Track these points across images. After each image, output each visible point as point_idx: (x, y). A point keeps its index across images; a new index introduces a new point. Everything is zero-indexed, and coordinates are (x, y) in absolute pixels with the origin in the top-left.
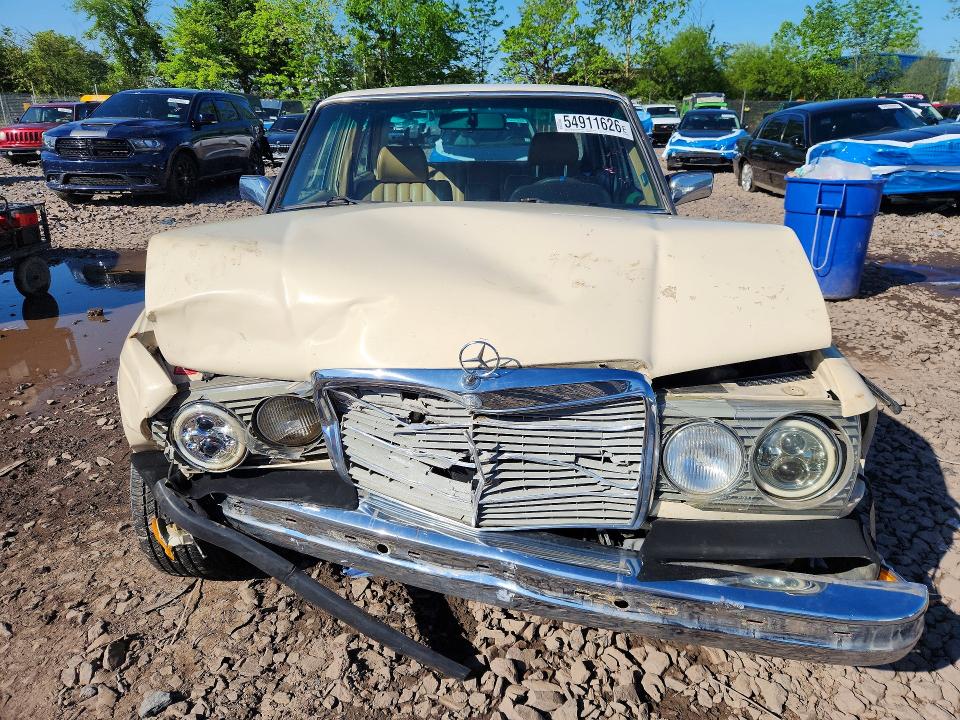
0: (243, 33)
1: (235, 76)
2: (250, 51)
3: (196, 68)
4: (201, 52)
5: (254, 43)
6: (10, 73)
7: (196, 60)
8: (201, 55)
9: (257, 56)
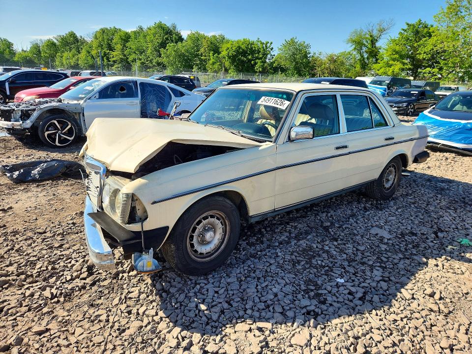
0: (420, 49)
1: (409, 69)
2: (421, 57)
3: (390, 66)
4: (395, 59)
5: (425, 53)
6: (316, 69)
7: (391, 62)
8: (394, 60)
9: (424, 59)
